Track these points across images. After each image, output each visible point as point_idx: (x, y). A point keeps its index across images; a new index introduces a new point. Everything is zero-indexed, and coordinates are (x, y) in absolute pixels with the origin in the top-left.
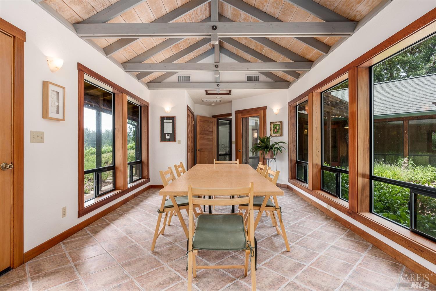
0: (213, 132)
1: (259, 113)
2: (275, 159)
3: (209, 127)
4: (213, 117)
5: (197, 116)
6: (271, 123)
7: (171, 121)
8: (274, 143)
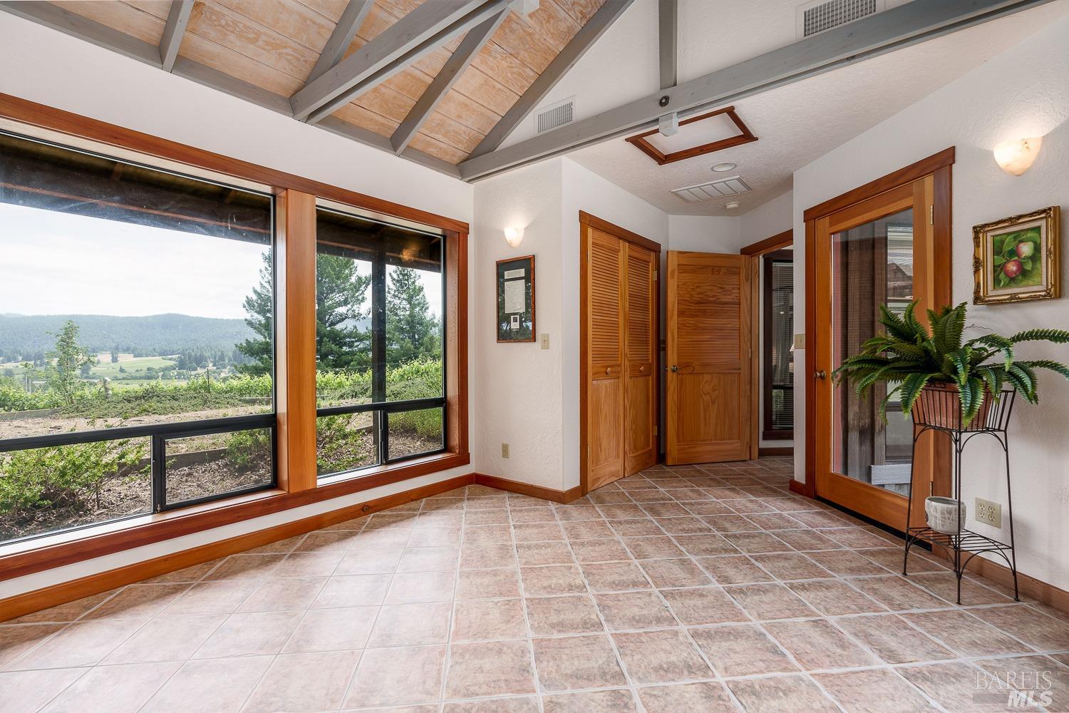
0: (739, 304)
1: (911, 194)
2: (1001, 435)
3: (721, 288)
4: (749, 251)
5: (668, 252)
6: (977, 230)
7: (522, 273)
8: (981, 340)
